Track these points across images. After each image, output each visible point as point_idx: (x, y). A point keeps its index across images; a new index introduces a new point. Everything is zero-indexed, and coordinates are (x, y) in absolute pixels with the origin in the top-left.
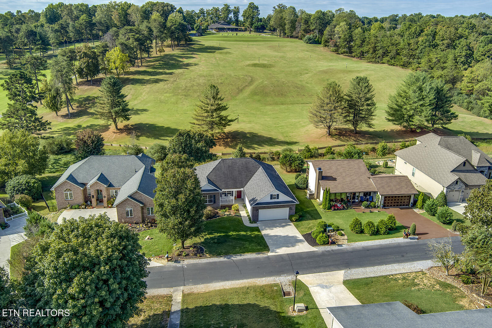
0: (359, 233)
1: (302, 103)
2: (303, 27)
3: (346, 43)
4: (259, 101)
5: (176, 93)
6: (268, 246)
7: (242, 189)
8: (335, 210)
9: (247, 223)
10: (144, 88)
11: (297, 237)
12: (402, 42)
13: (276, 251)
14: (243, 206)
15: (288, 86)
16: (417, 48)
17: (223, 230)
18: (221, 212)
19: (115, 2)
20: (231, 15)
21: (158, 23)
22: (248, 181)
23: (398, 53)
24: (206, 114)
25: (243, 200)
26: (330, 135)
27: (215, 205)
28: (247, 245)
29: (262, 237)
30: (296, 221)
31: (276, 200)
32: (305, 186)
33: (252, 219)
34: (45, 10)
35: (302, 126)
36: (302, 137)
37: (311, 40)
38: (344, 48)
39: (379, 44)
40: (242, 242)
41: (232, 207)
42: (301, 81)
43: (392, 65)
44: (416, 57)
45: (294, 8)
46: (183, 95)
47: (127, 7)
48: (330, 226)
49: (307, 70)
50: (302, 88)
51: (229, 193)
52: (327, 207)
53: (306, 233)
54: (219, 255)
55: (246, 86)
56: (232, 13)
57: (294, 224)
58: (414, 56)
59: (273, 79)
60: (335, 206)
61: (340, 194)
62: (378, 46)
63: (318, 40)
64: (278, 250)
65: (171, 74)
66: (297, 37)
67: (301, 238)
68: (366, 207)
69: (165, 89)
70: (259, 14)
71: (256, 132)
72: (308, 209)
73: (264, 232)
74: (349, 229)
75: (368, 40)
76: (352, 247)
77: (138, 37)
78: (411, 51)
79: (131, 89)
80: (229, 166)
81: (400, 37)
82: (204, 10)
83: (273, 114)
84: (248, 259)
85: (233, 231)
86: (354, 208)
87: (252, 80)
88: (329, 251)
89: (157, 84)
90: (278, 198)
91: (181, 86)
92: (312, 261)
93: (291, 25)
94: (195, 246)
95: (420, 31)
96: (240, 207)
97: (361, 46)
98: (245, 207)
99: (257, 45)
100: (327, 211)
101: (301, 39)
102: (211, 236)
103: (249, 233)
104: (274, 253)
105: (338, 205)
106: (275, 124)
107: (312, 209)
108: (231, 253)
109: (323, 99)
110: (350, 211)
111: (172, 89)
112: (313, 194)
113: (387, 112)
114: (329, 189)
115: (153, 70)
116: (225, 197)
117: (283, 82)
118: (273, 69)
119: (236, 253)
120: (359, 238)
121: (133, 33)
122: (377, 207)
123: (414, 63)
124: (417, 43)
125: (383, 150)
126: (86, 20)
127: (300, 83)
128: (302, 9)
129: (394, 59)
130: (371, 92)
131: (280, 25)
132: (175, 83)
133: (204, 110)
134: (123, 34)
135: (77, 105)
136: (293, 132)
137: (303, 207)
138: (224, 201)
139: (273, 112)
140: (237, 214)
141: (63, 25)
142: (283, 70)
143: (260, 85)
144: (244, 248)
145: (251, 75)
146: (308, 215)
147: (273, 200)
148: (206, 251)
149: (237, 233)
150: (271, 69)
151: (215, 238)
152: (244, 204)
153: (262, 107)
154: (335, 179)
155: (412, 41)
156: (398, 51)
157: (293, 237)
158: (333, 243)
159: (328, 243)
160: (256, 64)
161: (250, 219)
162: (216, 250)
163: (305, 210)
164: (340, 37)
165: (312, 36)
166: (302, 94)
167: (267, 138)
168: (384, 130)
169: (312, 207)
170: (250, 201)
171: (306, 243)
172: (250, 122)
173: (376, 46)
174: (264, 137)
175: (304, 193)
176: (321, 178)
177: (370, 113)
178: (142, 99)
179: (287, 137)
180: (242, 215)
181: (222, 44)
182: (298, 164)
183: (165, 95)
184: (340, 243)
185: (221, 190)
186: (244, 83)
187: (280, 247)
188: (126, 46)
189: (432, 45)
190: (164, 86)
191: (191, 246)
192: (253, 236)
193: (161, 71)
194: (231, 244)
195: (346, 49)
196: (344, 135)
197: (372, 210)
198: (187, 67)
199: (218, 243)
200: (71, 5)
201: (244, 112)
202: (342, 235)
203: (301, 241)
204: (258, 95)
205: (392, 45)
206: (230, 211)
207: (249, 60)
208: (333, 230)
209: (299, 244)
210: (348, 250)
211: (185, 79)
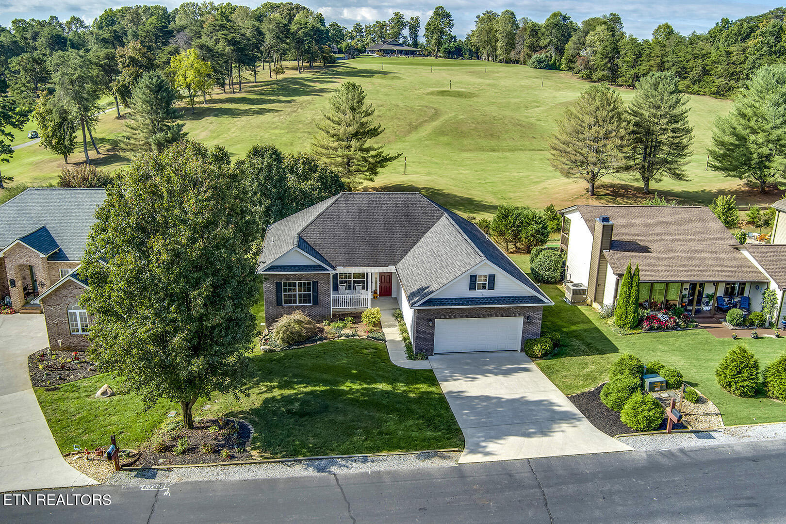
0: (751, 397)
1: (530, 150)
2: (528, 41)
3: (607, 60)
4: (448, 144)
5: (293, 130)
6: (460, 430)
7: (391, 269)
8: (651, 329)
9: (400, 359)
10: (235, 122)
11: (552, 404)
12: (713, 50)
13: (488, 450)
14: (394, 316)
15: (504, 123)
16: (745, 60)
17: (325, 376)
18: (329, 329)
19: (211, 4)
20: (406, 32)
21: (275, 24)
22: (411, 248)
23: (707, 70)
24: (336, 144)
25: (397, 301)
26: (595, 195)
27: (317, 311)
28: (391, 426)
29: (442, 400)
30: (545, 355)
31: (487, 293)
32: (557, 274)
33: (414, 349)
34: (99, 19)
35: (534, 182)
36: (535, 199)
37: (543, 62)
38: (604, 70)
39: (669, 58)
40: (378, 415)
41: (363, 315)
42: (527, 117)
43: (694, 94)
44: (741, 77)
45: (512, 13)
46: (305, 132)
47: (230, 11)
48: (652, 372)
49: (538, 102)
50: (530, 126)
51: (359, 282)
52: (629, 319)
53: (579, 392)
54: (292, 454)
55: (426, 121)
56: (407, 28)
57: (538, 365)
58: (737, 74)
59: (475, 113)
60: (650, 318)
61: (663, 286)
62: (668, 61)
63: (555, 63)
64: (492, 446)
65: (289, 102)
66: (517, 62)
67: (567, 406)
68: (738, 325)
69: (273, 123)
70: (452, 26)
71: (441, 188)
72: (574, 328)
73: (447, 387)
74: (715, 384)
75: (648, 52)
76: (746, 440)
77: (233, 38)
78: (732, 65)
79: (211, 123)
80: (360, 211)
81: (708, 44)
82: (361, 26)
83: (475, 164)
84: (389, 473)
85: (354, 378)
86: (706, 328)
87: (436, 112)
88: (670, 454)
89: (261, 116)
90: (492, 286)
91: (303, 119)
92: (619, 492)
93: (506, 40)
94: (225, 422)
95: (748, 30)
96: (386, 318)
97: (635, 64)
98: (399, 316)
99: (448, 70)
100: (631, 332)
101: (524, 63)
102: (287, 392)
103: (401, 387)
104: (480, 455)
105: (659, 316)
106: (479, 179)
107: (585, 327)
108: (333, 450)
109: (580, 116)
110: (694, 334)
111: (287, 123)
112: (583, 292)
113: (713, 153)
114: (637, 270)
115: (259, 97)
116: (347, 291)
117: (494, 117)
118: (475, 99)
119: (349, 451)
120: (758, 413)
121: (225, 31)
122: (767, 324)
123: (738, 87)
124: (744, 51)
125: (727, 212)
126: (157, 25)
127: (524, 119)
128: (526, 17)
129: (699, 82)
130: (683, 104)
131: (489, 42)
132: (294, 114)
133: (333, 136)
134: (208, 33)
135: (108, 148)
136: (515, 192)
137: (559, 323)
138: (345, 302)
139: (475, 162)
140: (375, 335)
141: (117, 32)
142: (494, 101)
143: (452, 120)
144: (380, 433)
145: (436, 106)
146: (576, 343)
147: (478, 293)
148: (254, 442)
149: (365, 386)
150: (472, 99)
151: (296, 400)
152: (398, 311)
153: (453, 154)
154: (645, 249)
155: (732, 49)
156: (707, 68)
157: (539, 402)
158: (680, 426)
159: (662, 426)
160: (445, 91)
161: (409, 347)
162: (289, 436)
163: (565, 330)
164: (595, 52)
165: (543, 55)
166: (531, 136)
167: (462, 199)
168: (704, 190)
169: (583, 322)
170: (411, 297)
171: (585, 425)
172: (429, 174)
173: (664, 62)
174: (456, 196)
175: (557, 291)
176: (608, 245)
177: (679, 149)
178: (229, 138)
179: (504, 199)
180: (387, 338)
181: (387, 68)
182: (536, 231)
183: (272, 131)
184: (700, 427)
185: (334, 268)
186: (421, 117)
187: (498, 435)
188: (210, 50)
189: (775, 52)
190: (274, 118)
191: (214, 422)
192: (412, 395)
193: (272, 98)
194: (340, 418)
195: (606, 72)
196: (622, 196)
197: (760, 332)
198: (320, 94)
199: (302, 414)
200: (138, 7)
201: (418, 160)
202: (699, 401)
203: (567, 417)
204: (447, 135)
205: (695, 58)
206: (356, 325)
207: (432, 87)
208: (664, 384)
209: (564, 426)
210: (738, 453)
211: (313, 109)
